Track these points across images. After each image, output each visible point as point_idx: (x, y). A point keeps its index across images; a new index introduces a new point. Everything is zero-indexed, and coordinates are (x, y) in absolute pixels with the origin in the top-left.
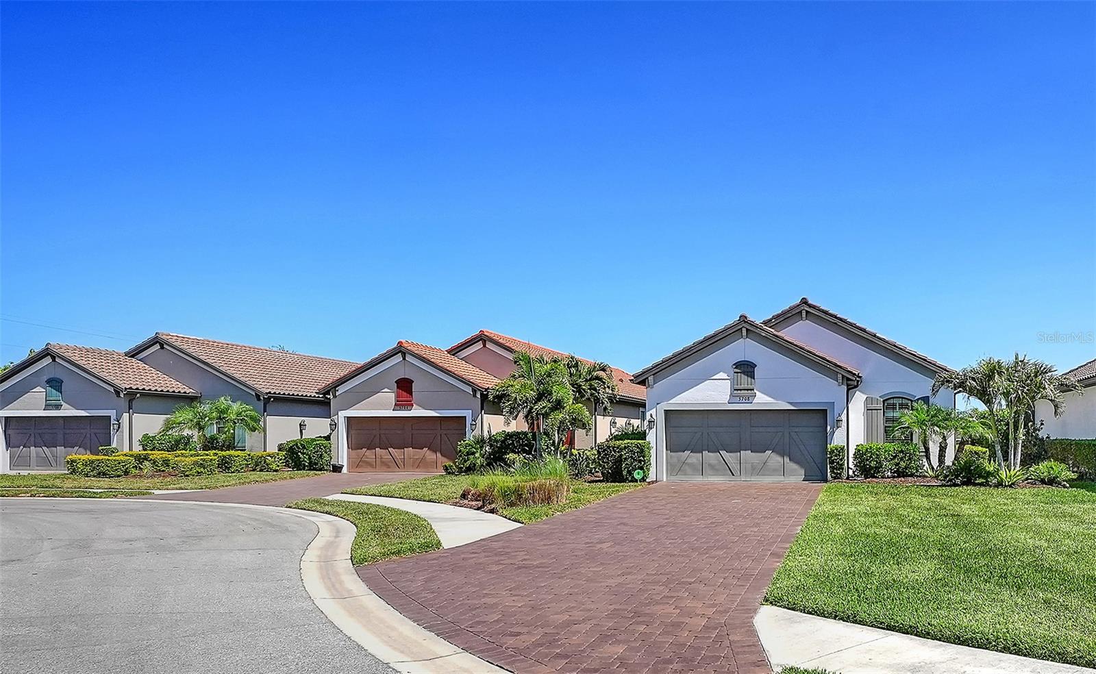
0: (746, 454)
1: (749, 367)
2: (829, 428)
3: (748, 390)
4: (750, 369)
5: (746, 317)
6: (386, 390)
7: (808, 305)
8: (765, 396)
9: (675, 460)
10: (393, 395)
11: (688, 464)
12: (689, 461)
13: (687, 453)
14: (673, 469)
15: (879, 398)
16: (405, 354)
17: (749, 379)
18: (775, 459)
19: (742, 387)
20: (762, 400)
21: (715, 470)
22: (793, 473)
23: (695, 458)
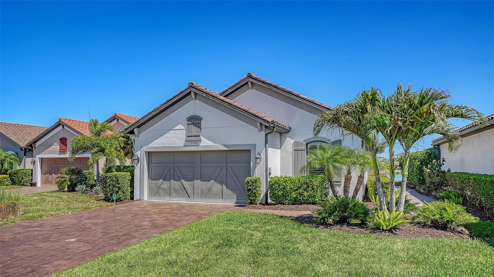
0: (197, 182)
1: (195, 119)
2: (252, 163)
3: (196, 136)
4: (197, 122)
5: (193, 84)
7: (252, 78)
8: (207, 141)
9: (154, 186)
11: (162, 189)
12: (162, 186)
13: (161, 181)
14: (154, 192)
15: (303, 142)
16: (63, 125)
17: (197, 128)
18: (217, 187)
19: (193, 134)
20: (206, 144)
21: (178, 193)
22: (229, 197)
23: (165, 185)
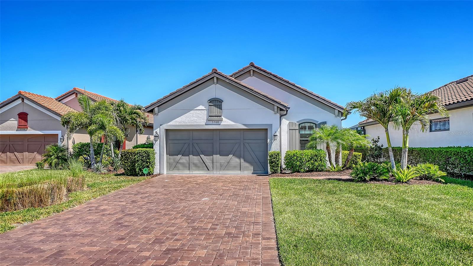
0: (217, 157)
1: (216, 101)
2: (269, 140)
3: (217, 116)
4: (219, 103)
5: (216, 70)
6: (12, 119)
7: (254, 67)
8: (228, 121)
9: (172, 161)
10: (16, 122)
11: (181, 163)
12: (181, 161)
13: (180, 156)
14: (172, 166)
15: (296, 123)
16: (23, 99)
17: (219, 110)
18: (235, 160)
19: (214, 114)
20: (226, 123)
21: (197, 167)
22: (246, 169)
23: (184, 159)
